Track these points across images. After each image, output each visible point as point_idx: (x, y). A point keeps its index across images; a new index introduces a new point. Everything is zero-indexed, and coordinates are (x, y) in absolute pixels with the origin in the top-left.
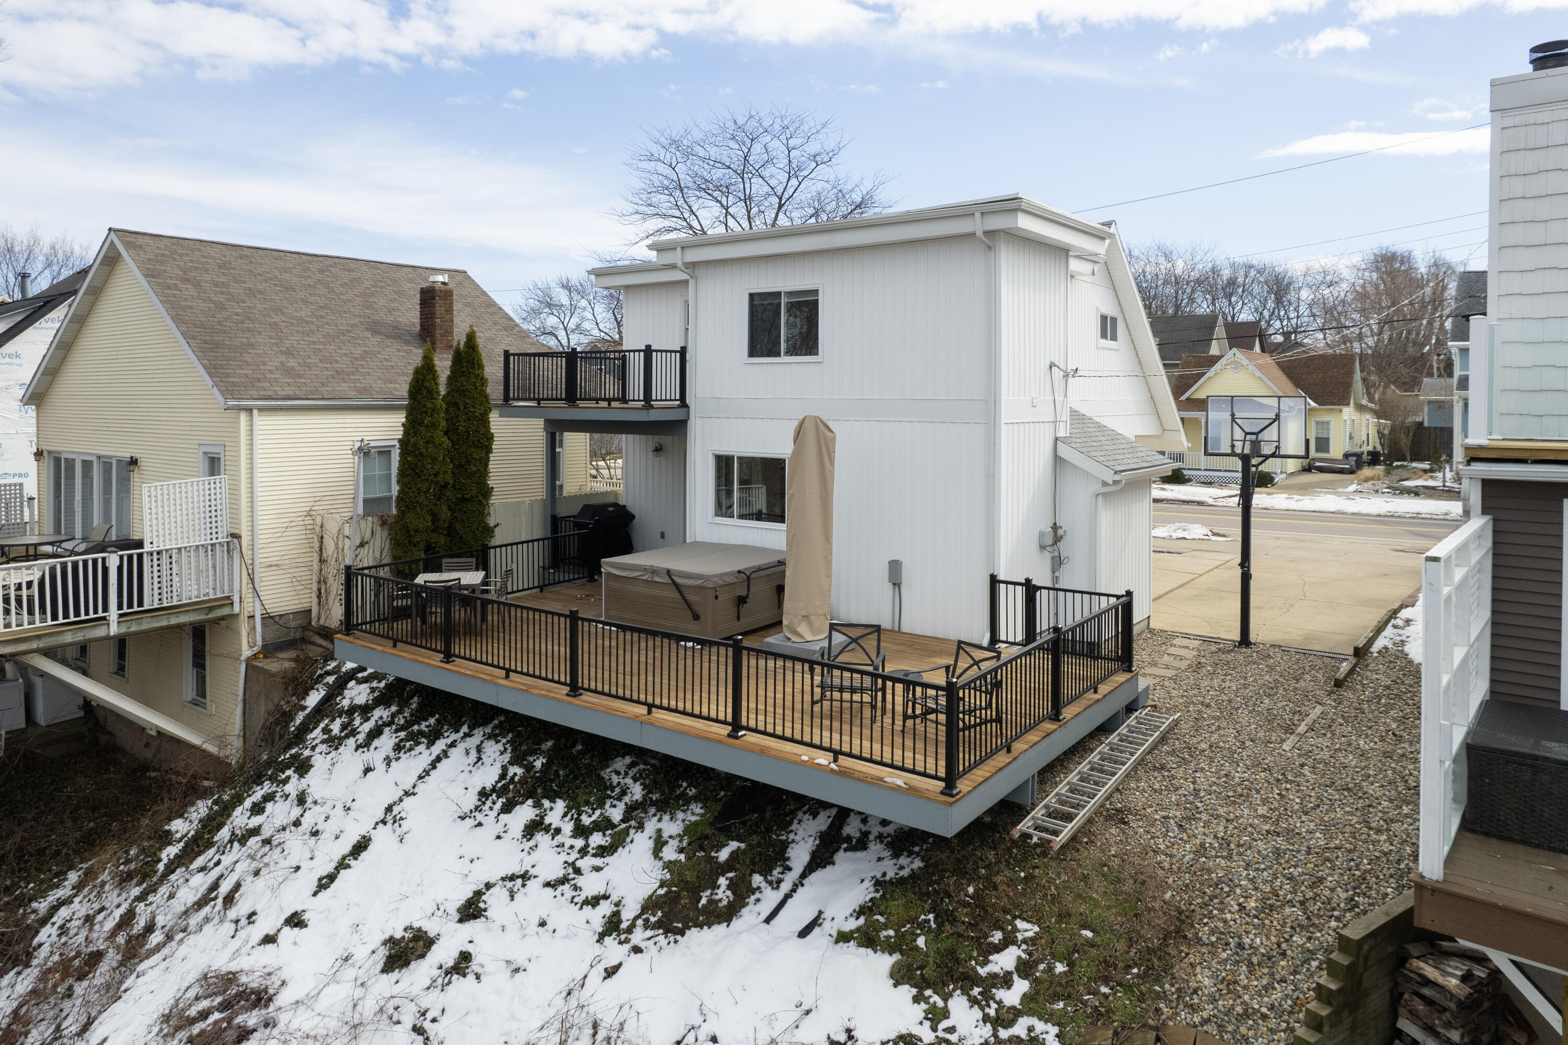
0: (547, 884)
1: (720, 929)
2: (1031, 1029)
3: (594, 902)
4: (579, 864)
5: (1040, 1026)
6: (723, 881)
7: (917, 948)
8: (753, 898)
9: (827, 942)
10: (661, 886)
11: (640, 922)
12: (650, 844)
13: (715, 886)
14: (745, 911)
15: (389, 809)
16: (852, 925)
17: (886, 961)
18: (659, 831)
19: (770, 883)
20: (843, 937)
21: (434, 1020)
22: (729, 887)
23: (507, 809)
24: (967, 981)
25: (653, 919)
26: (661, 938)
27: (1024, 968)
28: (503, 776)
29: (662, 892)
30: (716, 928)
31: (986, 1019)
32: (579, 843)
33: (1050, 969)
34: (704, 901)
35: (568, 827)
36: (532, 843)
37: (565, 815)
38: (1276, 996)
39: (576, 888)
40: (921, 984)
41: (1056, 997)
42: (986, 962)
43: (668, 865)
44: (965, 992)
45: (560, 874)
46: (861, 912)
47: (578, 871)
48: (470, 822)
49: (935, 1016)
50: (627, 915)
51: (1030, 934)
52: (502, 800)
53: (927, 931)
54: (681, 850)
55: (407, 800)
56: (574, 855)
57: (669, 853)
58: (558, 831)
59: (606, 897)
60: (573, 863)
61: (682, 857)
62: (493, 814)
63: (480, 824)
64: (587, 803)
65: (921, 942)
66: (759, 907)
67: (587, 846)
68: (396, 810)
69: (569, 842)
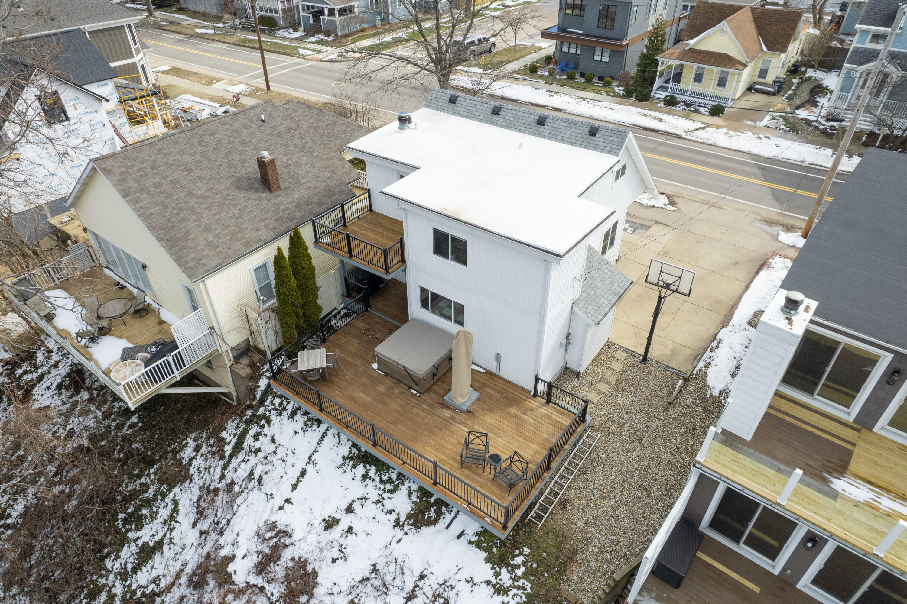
0: (373, 502)
1: (432, 527)
2: (523, 584)
3: (390, 512)
4: (383, 495)
5: (526, 583)
6: (432, 509)
7: (493, 552)
8: (442, 517)
9: (466, 543)
10: (412, 510)
11: (406, 522)
12: (407, 492)
13: (430, 511)
14: (440, 521)
15: (310, 458)
16: (474, 539)
17: (484, 555)
18: (410, 487)
19: (448, 511)
20: (470, 542)
21: (345, 548)
22: (434, 512)
23: (354, 466)
24: (508, 565)
25: (410, 522)
26: (413, 529)
27: (524, 564)
28: (350, 452)
29: (412, 512)
30: (431, 527)
31: (511, 578)
32: (382, 487)
33: (532, 565)
34: (426, 517)
35: (378, 479)
36: (365, 483)
37: (375, 474)
38: (593, 585)
39: (383, 505)
40: (493, 563)
41: (532, 575)
42: (513, 560)
43: (414, 502)
44: (506, 568)
45: (377, 499)
46: (477, 534)
47: (383, 498)
48: (341, 470)
49: (497, 574)
50: (402, 519)
51: (527, 553)
52: (351, 463)
53: (497, 547)
54: (418, 497)
55: (316, 454)
56: (381, 492)
57: (414, 498)
58: (374, 480)
59: (394, 511)
60: (381, 495)
61: (418, 500)
62: (350, 467)
63: (345, 472)
64: (383, 470)
65: (494, 550)
66: (445, 520)
67: (385, 488)
68: (313, 458)
69: (379, 485)
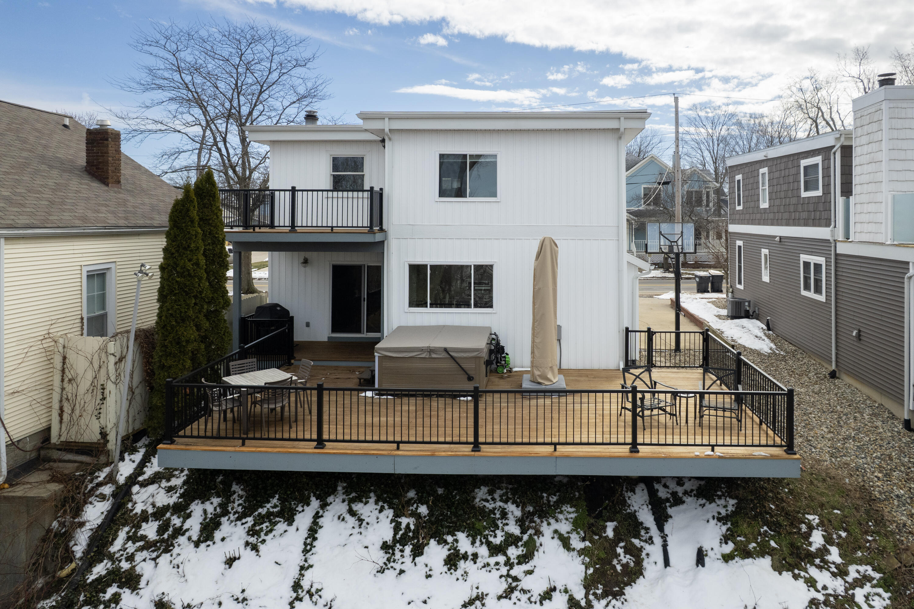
0: (500, 598)
1: (641, 580)
2: (859, 571)
3: (547, 595)
4: (513, 573)
5: (862, 568)
6: (619, 550)
7: (774, 549)
8: (644, 555)
9: (721, 564)
10: (586, 568)
11: (591, 597)
12: (557, 542)
13: (617, 556)
14: (645, 564)
15: (297, 586)
16: (729, 548)
17: (766, 562)
18: (556, 531)
19: (646, 541)
20: (727, 558)
22: (626, 553)
23: (418, 552)
24: (810, 557)
25: (599, 592)
26: (614, 602)
27: (828, 540)
28: (397, 529)
29: (590, 571)
30: (638, 581)
31: (834, 575)
32: (501, 559)
33: (840, 537)
34: (619, 568)
35: (483, 551)
36: (460, 572)
37: (473, 543)
39: (524, 591)
40: (790, 568)
41: (855, 550)
42: (810, 544)
43: (582, 552)
44: (813, 564)
45: (505, 586)
46: (725, 539)
47: (515, 579)
48: (390, 574)
49: (811, 583)
50: (579, 594)
51: (817, 521)
52: (408, 549)
53: (773, 538)
54: (583, 539)
55: (309, 574)
56: (504, 570)
57: (577, 543)
58: (475, 556)
59: (554, 589)
60: (508, 575)
61: (588, 543)
62: (408, 560)
63: (402, 572)
64: (485, 528)
65: (773, 543)
66: (652, 559)
67: (509, 559)
68: (305, 584)
69: (492, 561)
